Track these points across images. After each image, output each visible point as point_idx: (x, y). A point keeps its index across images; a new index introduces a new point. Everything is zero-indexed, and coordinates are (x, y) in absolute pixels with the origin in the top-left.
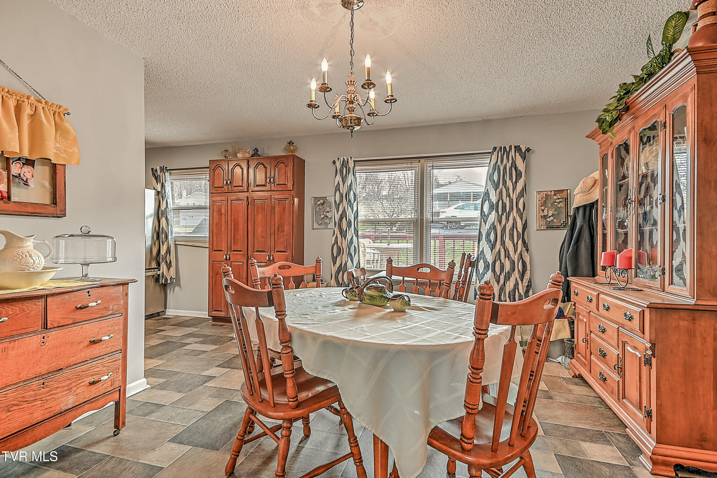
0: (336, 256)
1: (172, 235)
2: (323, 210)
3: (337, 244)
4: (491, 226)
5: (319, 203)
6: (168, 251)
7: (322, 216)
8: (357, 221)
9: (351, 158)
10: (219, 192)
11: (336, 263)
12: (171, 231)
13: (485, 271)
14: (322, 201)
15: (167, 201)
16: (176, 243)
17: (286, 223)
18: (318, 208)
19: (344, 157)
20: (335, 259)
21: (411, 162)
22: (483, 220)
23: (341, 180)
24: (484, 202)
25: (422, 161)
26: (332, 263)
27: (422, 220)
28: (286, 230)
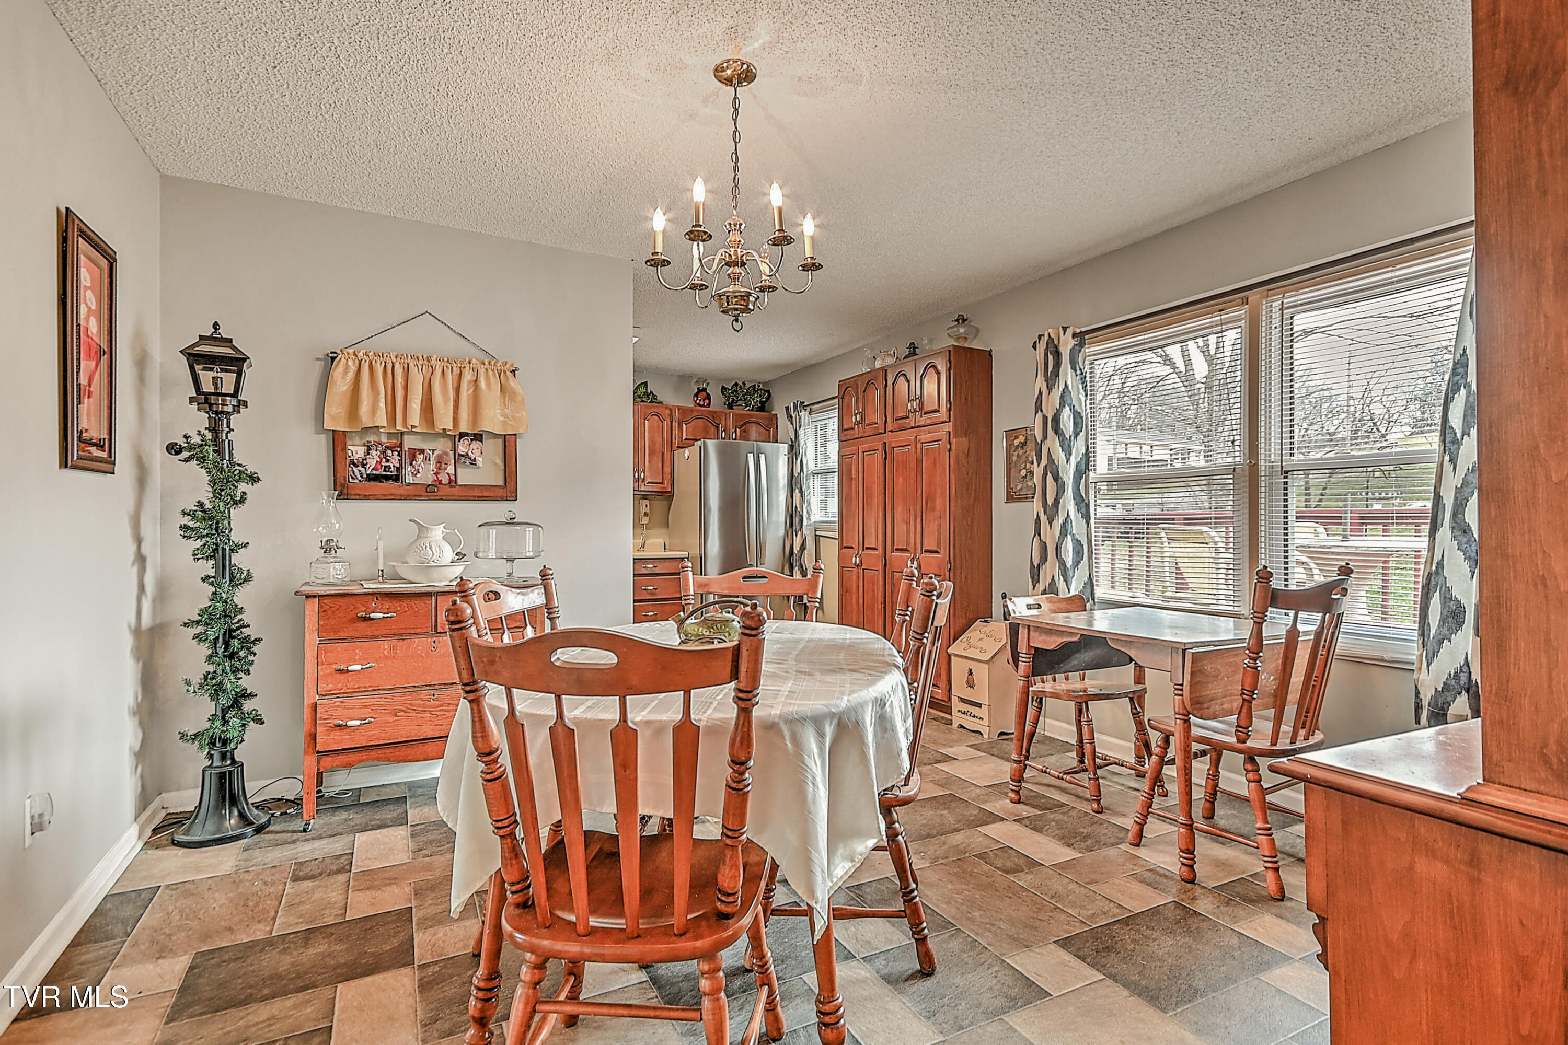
0: (1039, 565)
1: (809, 519)
2: (1023, 459)
3: (1039, 535)
4: (1469, 478)
5: (1016, 442)
6: (803, 547)
7: (1023, 473)
8: (1086, 481)
9: (1065, 329)
10: (849, 437)
11: (1038, 581)
12: (808, 512)
13: (1445, 631)
14: (1022, 439)
15: (801, 461)
16: (818, 533)
17: (939, 491)
18: (1016, 453)
19: (1050, 330)
20: (1036, 570)
21: (1221, 307)
22: (1447, 458)
23: (1045, 384)
24: (1450, 395)
25: (1253, 296)
26: (1030, 580)
27: (1253, 468)
28: (938, 506)
